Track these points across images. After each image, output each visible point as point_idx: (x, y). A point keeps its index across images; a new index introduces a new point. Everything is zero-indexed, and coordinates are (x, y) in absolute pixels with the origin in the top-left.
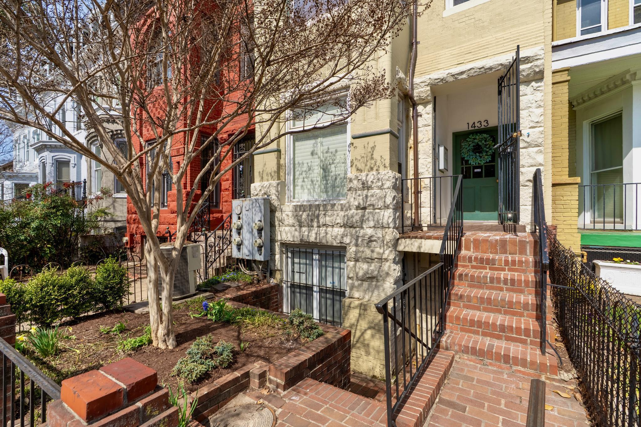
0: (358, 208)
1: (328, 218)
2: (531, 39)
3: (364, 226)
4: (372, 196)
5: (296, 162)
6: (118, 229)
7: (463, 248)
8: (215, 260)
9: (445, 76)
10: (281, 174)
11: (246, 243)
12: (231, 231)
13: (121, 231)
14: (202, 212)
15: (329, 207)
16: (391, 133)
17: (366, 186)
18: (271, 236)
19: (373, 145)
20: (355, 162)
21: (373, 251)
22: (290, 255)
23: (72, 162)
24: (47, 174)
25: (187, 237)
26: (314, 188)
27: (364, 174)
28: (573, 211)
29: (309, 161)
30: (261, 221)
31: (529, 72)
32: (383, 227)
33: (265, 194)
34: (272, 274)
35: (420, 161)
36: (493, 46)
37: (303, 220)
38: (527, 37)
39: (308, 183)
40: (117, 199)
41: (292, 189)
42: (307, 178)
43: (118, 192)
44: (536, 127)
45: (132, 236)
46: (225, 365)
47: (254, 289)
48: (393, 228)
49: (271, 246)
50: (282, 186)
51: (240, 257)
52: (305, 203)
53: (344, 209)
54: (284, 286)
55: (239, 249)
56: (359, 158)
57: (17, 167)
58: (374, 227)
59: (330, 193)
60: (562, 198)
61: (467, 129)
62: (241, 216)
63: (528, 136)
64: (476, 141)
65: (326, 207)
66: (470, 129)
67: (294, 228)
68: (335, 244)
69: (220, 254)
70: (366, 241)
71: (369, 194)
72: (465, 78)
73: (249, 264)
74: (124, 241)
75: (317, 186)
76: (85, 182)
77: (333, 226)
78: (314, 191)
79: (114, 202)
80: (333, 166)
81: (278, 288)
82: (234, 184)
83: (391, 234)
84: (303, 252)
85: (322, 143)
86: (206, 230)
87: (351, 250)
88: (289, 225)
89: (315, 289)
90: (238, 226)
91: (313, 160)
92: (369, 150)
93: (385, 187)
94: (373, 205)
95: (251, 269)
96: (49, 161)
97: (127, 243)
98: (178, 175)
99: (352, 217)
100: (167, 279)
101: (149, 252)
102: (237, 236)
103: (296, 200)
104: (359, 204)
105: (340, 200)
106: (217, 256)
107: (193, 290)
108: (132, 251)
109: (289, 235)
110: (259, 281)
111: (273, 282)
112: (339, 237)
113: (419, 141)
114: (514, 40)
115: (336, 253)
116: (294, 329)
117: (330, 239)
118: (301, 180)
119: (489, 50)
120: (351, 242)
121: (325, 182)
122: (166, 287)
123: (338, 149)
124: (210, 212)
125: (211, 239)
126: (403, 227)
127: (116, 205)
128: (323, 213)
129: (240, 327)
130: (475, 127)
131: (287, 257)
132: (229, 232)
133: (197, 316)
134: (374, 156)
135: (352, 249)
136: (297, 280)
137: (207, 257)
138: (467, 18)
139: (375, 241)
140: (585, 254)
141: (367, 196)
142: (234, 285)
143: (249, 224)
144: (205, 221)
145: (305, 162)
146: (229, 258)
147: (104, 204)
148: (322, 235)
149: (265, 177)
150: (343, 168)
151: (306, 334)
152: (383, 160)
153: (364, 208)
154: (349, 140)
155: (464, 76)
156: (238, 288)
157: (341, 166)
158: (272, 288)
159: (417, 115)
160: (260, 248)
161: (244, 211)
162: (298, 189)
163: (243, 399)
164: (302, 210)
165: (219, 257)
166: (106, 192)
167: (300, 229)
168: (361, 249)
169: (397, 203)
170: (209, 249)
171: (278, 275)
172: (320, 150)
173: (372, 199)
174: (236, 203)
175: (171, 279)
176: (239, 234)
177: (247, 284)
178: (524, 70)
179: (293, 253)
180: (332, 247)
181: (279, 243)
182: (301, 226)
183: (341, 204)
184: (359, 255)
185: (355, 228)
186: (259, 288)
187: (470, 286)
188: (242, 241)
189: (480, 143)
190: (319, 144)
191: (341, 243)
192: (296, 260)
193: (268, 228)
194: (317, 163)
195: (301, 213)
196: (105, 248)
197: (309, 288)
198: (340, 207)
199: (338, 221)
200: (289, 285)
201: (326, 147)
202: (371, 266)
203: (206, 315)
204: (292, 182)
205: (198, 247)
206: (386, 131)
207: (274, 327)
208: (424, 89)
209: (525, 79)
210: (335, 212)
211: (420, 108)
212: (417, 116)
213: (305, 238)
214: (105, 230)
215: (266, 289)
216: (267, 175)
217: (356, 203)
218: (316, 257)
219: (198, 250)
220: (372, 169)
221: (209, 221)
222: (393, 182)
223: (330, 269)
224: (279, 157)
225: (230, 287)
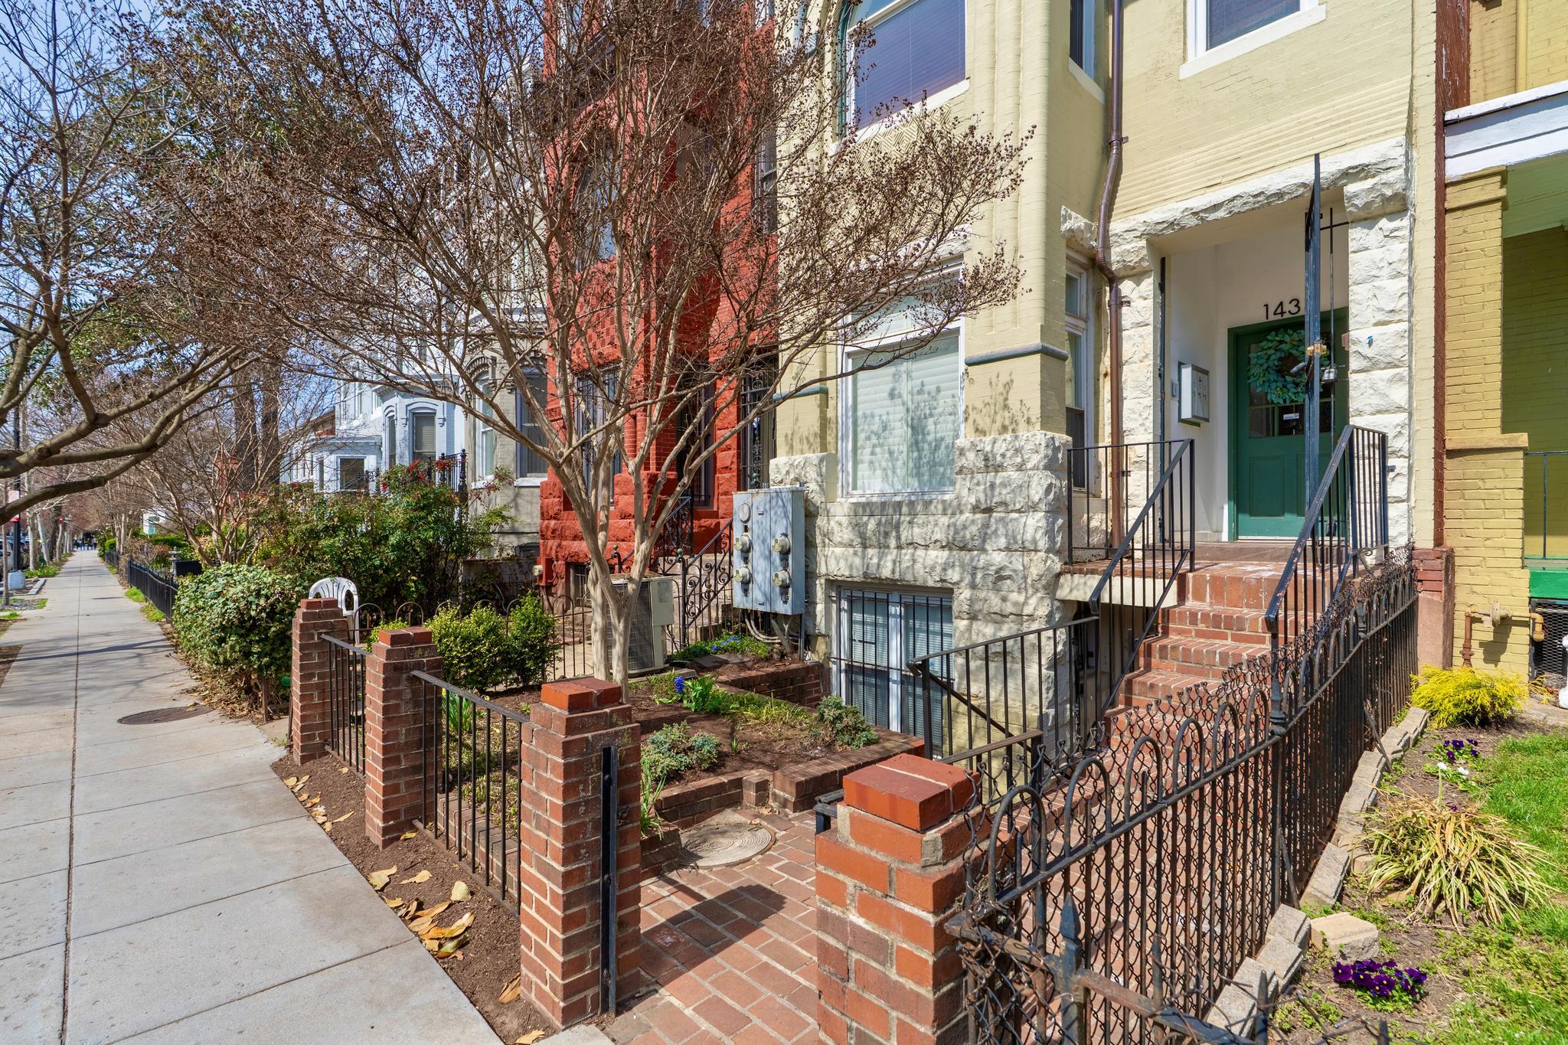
0: (976, 509)
1: (916, 530)
2: (1376, 121)
3: (988, 547)
4: (1004, 485)
5: (860, 413)
6: (522, 548)
7: (1190, 596)
8: (700, 612)
9: (1178, 215)
10: (829, 439)
11: (759, 578)
12: (731, 555)
13: (528, 553)
14: (679, 516)
15: (919, 508)
16: (1044, 351)
17: (991, 465)
18: (807, 566)
19: (1008, 379)
20: (973, 416)
21: (1004, 599)
22: (845, 605)
23: (439, 415)
24: (398, 443)
25: (651, 565)
26: (894, 468)
27: (988, 439)
28: (1508, 514)
29: (883, 411)
30: (786, 535)
31: (1370, 199)
32: (1024, 549)
33: (797, 479)
34: (809, 642)
35: (1127, 405)
36: (1289, 142)
37: (869, 533)
38: (1369, 116)
39: (881, 455)
40: (523, 490)
41: (850, 470)
42: (882, 446)
43: (524, 476)
44: (1390, 322)
45: (549, 563)
46: (705, 765)
47: (771, 669)
48: (1048, 551)
49: (807, 587)
50: (830, 463)
51: (748, 606)
52: (874, 499)
53: (949, 512)
54: (834, 667)
55: (746, 591)
56: (980, 406)
57: (341, 426)
58: (1008, 549)
59: (926, 478)
60: (1480, 483)
61: (1263, 320)
62: (749, 524)
63: (1370, 343)
64: (1283, 346)
65: (915, 506)
66: (1272, 318)
67: (851, 550)
68: (931, 583)
69: (710, 601)
70: (991, 579)
71: (998, 482)
72: (1223, 219)
73: (765, 621)
74: (536, 573)
75: (899, 463)
76: (464, 456)
77: (927, 546)
78: (894, 473)
79: (517, 495)
80: (931, 421)
81: (820, 672)
82: (741, 456)
83: (1040, 564)
84: (870, 599)
85: (909, 374)
86: (686, 552)
87: (962, 597)
88: (841, 545)
89: (894, 676)
90: (744, 545)
91: (891, 410)
92: (1001, 388)
93: (1029, 465)
94: (1005, 504)
95: (770, 632)
96: (401, 415)
97: (541, 576)
98: (637, 459)
99: (965, 527)
100: (621, 627)
101: (595, 584)
102: (743, 564)
103: (860, 492)
104: (978, 501)
105: (944, 493)
106: (705, 603)
107: (659, 663)
108: (549, 594)
109: (842, 564)
110: (783, 656)
111: (811, 658)
112: (938, 569)
113: (1124, 358)
114: (1337, 125)
115: (935, 602)
116: (826, 728)
117: (922, 572)
118: (868, 451)
119: (1281, 151)
120: (961, 581)
121: (915, 454)
122: (618, 638)
123: (942, 385)
124: (694, 516)
125: (694, 571)
126: (1071, 549)
127: (520, 501)
128: (908, 519)
129: (735, 722)
130: (1282, 313)
131: (839, 610)
132: (727, 558)
133: (665, 700)
134: (1009, 402)
135: (963, 595)
136: (858, 656)
137: (685, 604)
138: (1234, 79)
139: (1009, 577)
140: (1539, 618)
141: (992, 486)
142: (735, 659)
143: (764, 541)
144: (684, 533)
145: (877, 412)
146: (727, 608)
147: (499, 500)
148: (904, 565)
149: (797, 445)
150: (950, 426)
151: (847, 738)
152: (1024, 409)
153: (989, 510)
154: (962, 367)
155: (1221, 214)
156: (742, 666)
157: (946, 422)
158: (808, 670)
159: (1120, 302)
160: (784, 588)
161: (755, 517)
162: (863, 468)
163: (730, 816)
164: (868, 512)
165: (708, 605)
166: (502, 477)
167: (863, 552)
168: (982, 595)
169: (1057, 499)
170: (689, 588)
171: (821, 646)
172: (904, 387)
173: (1004, 492)
174: (739, 499)
175: (626, 627)
176: (746, 560)
177: (759, 660)
178: (1356, 196)
179: (851, 602)
180: (924, 589)
181: (823, 581)
182: (865, 546)
183: (944, 502)
184: (977, 607)
185: (970, 550)
186: (782, 668)
187: (1183, 671)
188: (751, 575)
189: (1294, 352)
190: (904, 376)
191: (942, 581)
192: (858, 617)
193: (800, 550)
194: (898, 416)
195: (865, 519)
196: (503, 585)
197: (881, 675)
198: (940, 507)
199: (938, 536)
200: (843, 667)
201: (919, 382)
202: (1000, 629)
203: (681, 701)
204: (850, 454)
205: (668, 583)
206: (1032, 349)
207: (793, 727)
208: (1133, 245)
209: (1363, 214)
210: (931, 518)
211: (1126, 287)
212: (1122, 304)
213: (873, 570)
214: (501, 550)
215: (797, 670)
216: (801, 440)
217: (973, 500)
218: (894, 610)
219: (669, 589)
220: (1004, 428)
221: (691, 534)
222: (1046, 456)
223: (922, 636)
224: (824, 405)
225: (726, 662)
